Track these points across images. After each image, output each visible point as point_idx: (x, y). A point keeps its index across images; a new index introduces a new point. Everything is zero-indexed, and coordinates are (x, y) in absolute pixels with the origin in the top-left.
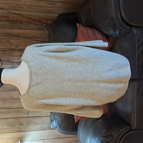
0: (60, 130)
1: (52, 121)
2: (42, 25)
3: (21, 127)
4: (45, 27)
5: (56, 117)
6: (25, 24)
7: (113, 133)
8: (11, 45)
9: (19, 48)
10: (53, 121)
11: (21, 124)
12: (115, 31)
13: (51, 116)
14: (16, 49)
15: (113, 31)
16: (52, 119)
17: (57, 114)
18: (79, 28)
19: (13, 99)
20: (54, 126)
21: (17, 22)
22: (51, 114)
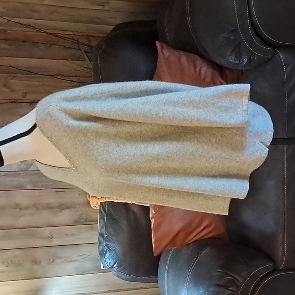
0: (120, 274)
1: (102, 254)
2: (80, 50)
3: (36, 267)
4: (86, 52)
5: (110, 245)
6: (42, 46)
7: (237, 277)
8: (13, 91)
9: (30, 97)
10: (105, 255)
11: (36, 262)
12: (238, 56)
13: (100, 243)
15: (236, 57)
16: (103, 250)
17: (114, 238)
18: (162, 51)
19: (18, 207)
20: (108, 264)
21: (24, 42)
22: (101, 239)
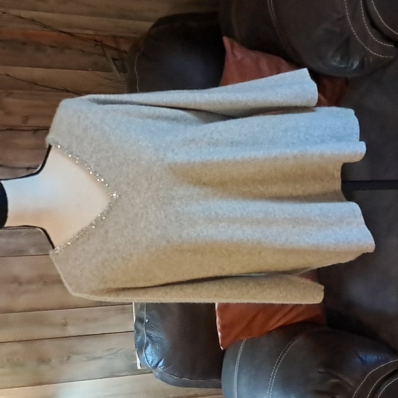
0: (167, 376)
1: (141, 348)
2: (105, 55)
3: (44, 368)
4: (114, 59)
5: (154, 334)
6: (50, 50)
7: (347, 379)
8: (8, 113)
9: (32, 123)
10: (145, 349)
11: (43, 360)
12: (346, 56)
13: (138, 331)
14: (24, 128)
15: (342, 58)
16: (142, 341)
17: (159, 324)
18: (232, 50)
19: (17, 280)
20: (150, 362)
21: (24, 44)
22: (139, 326)
